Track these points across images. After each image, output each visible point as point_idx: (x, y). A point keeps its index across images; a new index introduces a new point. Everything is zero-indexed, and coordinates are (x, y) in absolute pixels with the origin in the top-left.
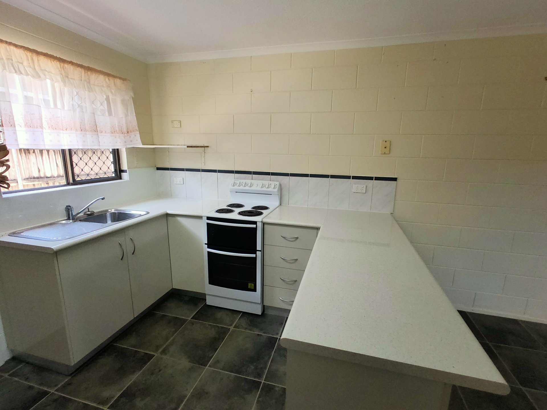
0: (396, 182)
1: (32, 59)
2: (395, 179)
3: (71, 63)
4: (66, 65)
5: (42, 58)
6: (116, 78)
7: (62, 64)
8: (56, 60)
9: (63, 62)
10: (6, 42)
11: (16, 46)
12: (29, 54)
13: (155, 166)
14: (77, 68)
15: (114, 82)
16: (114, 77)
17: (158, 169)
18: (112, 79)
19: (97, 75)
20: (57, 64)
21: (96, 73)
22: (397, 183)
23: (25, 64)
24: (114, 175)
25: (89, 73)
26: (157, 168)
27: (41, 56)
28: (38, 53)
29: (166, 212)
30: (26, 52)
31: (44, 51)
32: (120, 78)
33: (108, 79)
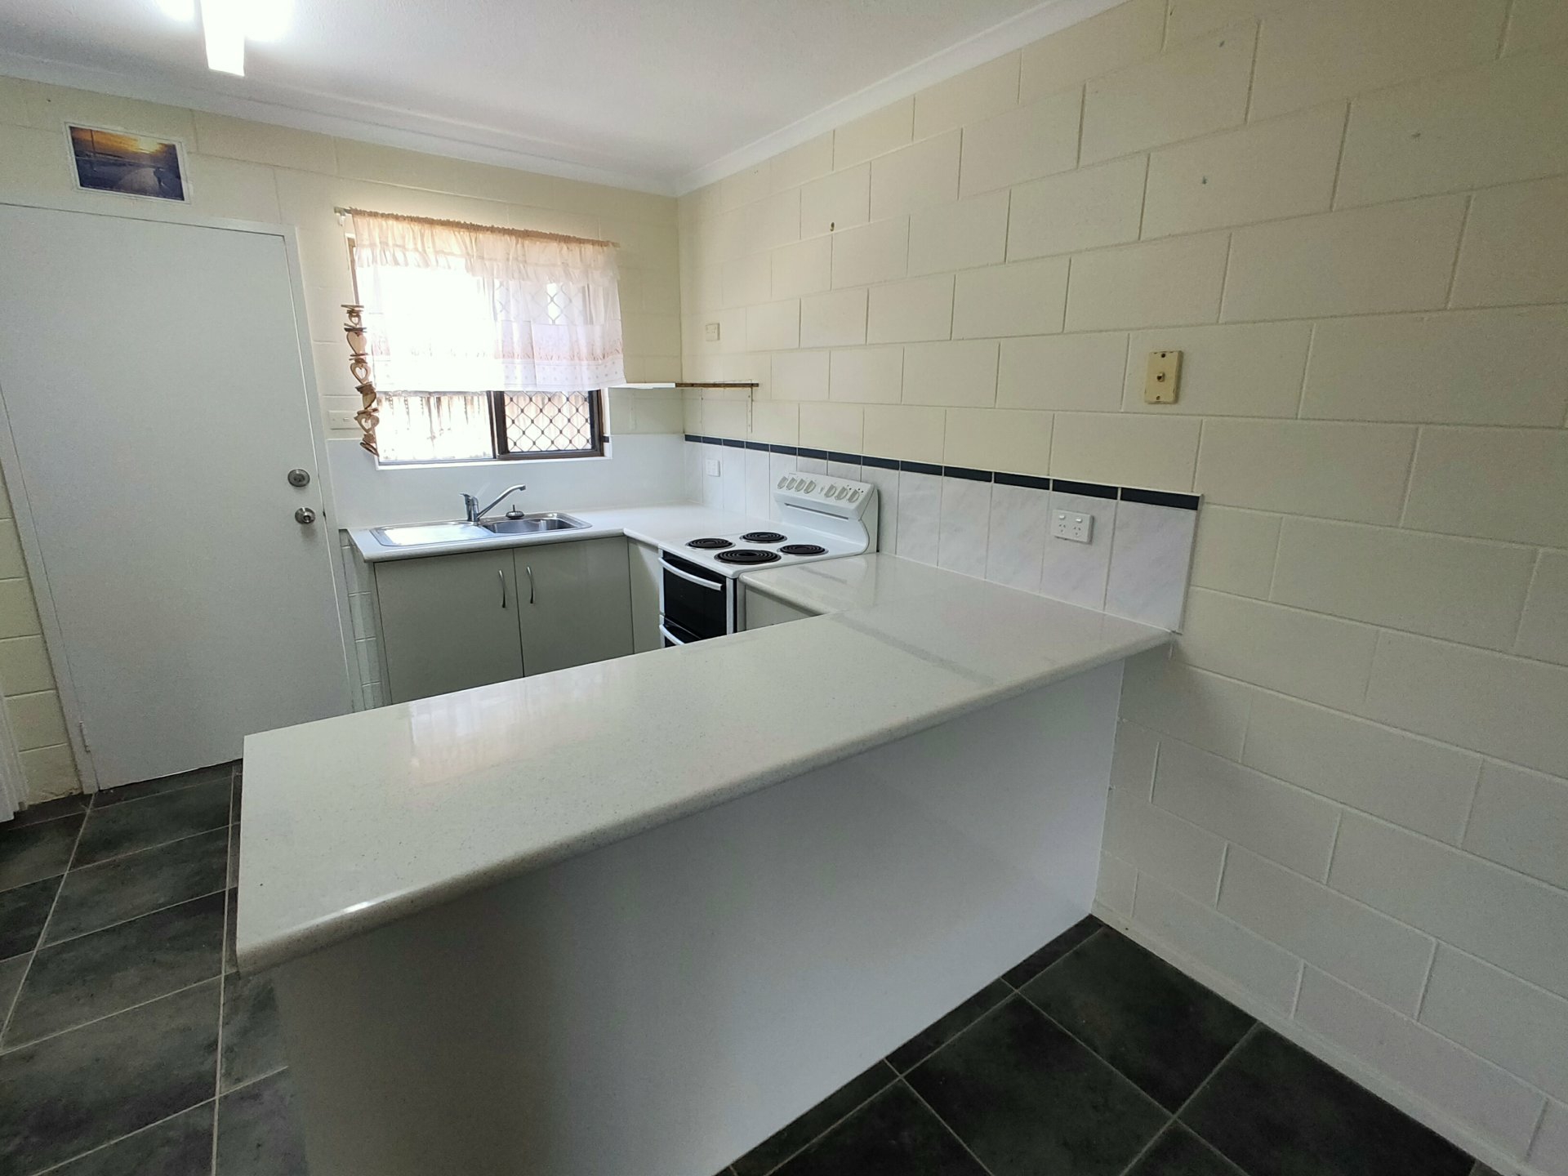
0: (1192, 513)
1: (422, 236)
2: (1190, 503)
3: (492, 230)
4: (481, 236)
5: (438, 230)
6: (584, 243)
7: (473, 235)
8: (462, 230)
9: (474, 229)
10: (383, 215)
11: (397, 218)
12: (417, 227)
13: (684, 432)
14: (503, 238)
15: (580, 251)
16: (580, 241)
17: (689, 438)
18: (575, 247)
19: (544, 244)
20: (465, 235)
21: (542, 240)
22: (1198, 519)
23: (410, 246)
24: (589, 446)
25: (527, 242)
26: (686, 436)
27: (437, 226)
28: (431, 222)
29: (620, 531)
30: (412, 226)
31: (444, 218)
32: (593, 243)
33: (568, 248)
